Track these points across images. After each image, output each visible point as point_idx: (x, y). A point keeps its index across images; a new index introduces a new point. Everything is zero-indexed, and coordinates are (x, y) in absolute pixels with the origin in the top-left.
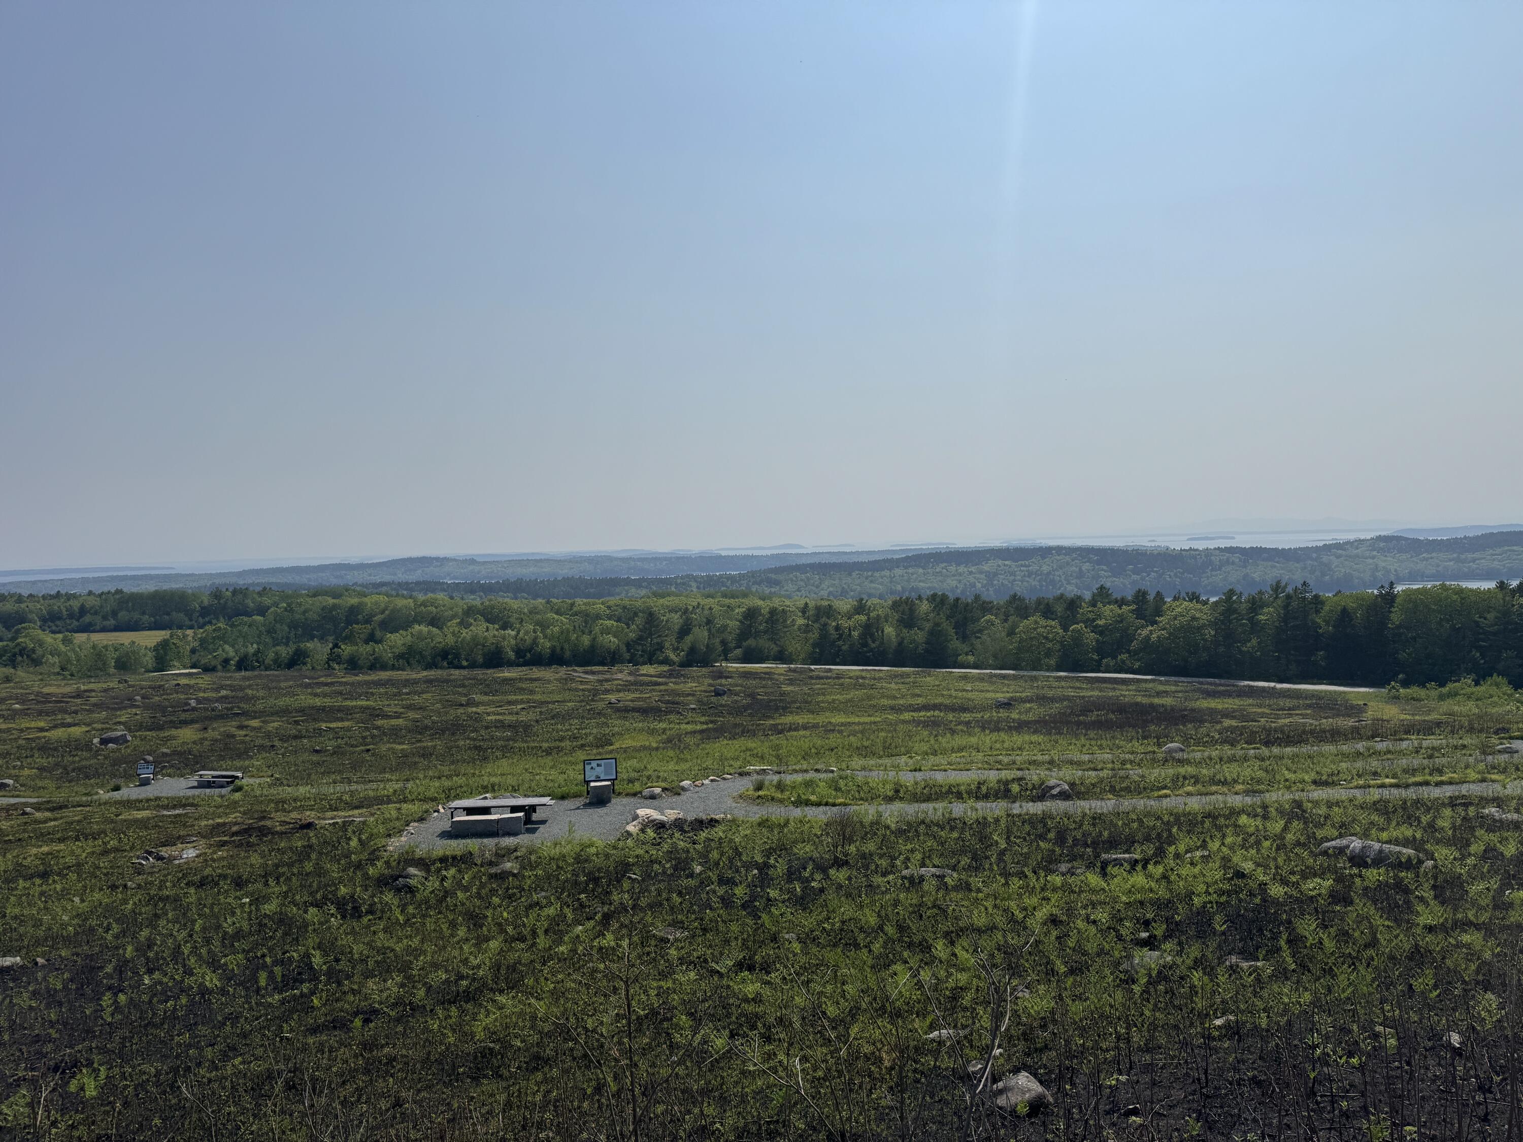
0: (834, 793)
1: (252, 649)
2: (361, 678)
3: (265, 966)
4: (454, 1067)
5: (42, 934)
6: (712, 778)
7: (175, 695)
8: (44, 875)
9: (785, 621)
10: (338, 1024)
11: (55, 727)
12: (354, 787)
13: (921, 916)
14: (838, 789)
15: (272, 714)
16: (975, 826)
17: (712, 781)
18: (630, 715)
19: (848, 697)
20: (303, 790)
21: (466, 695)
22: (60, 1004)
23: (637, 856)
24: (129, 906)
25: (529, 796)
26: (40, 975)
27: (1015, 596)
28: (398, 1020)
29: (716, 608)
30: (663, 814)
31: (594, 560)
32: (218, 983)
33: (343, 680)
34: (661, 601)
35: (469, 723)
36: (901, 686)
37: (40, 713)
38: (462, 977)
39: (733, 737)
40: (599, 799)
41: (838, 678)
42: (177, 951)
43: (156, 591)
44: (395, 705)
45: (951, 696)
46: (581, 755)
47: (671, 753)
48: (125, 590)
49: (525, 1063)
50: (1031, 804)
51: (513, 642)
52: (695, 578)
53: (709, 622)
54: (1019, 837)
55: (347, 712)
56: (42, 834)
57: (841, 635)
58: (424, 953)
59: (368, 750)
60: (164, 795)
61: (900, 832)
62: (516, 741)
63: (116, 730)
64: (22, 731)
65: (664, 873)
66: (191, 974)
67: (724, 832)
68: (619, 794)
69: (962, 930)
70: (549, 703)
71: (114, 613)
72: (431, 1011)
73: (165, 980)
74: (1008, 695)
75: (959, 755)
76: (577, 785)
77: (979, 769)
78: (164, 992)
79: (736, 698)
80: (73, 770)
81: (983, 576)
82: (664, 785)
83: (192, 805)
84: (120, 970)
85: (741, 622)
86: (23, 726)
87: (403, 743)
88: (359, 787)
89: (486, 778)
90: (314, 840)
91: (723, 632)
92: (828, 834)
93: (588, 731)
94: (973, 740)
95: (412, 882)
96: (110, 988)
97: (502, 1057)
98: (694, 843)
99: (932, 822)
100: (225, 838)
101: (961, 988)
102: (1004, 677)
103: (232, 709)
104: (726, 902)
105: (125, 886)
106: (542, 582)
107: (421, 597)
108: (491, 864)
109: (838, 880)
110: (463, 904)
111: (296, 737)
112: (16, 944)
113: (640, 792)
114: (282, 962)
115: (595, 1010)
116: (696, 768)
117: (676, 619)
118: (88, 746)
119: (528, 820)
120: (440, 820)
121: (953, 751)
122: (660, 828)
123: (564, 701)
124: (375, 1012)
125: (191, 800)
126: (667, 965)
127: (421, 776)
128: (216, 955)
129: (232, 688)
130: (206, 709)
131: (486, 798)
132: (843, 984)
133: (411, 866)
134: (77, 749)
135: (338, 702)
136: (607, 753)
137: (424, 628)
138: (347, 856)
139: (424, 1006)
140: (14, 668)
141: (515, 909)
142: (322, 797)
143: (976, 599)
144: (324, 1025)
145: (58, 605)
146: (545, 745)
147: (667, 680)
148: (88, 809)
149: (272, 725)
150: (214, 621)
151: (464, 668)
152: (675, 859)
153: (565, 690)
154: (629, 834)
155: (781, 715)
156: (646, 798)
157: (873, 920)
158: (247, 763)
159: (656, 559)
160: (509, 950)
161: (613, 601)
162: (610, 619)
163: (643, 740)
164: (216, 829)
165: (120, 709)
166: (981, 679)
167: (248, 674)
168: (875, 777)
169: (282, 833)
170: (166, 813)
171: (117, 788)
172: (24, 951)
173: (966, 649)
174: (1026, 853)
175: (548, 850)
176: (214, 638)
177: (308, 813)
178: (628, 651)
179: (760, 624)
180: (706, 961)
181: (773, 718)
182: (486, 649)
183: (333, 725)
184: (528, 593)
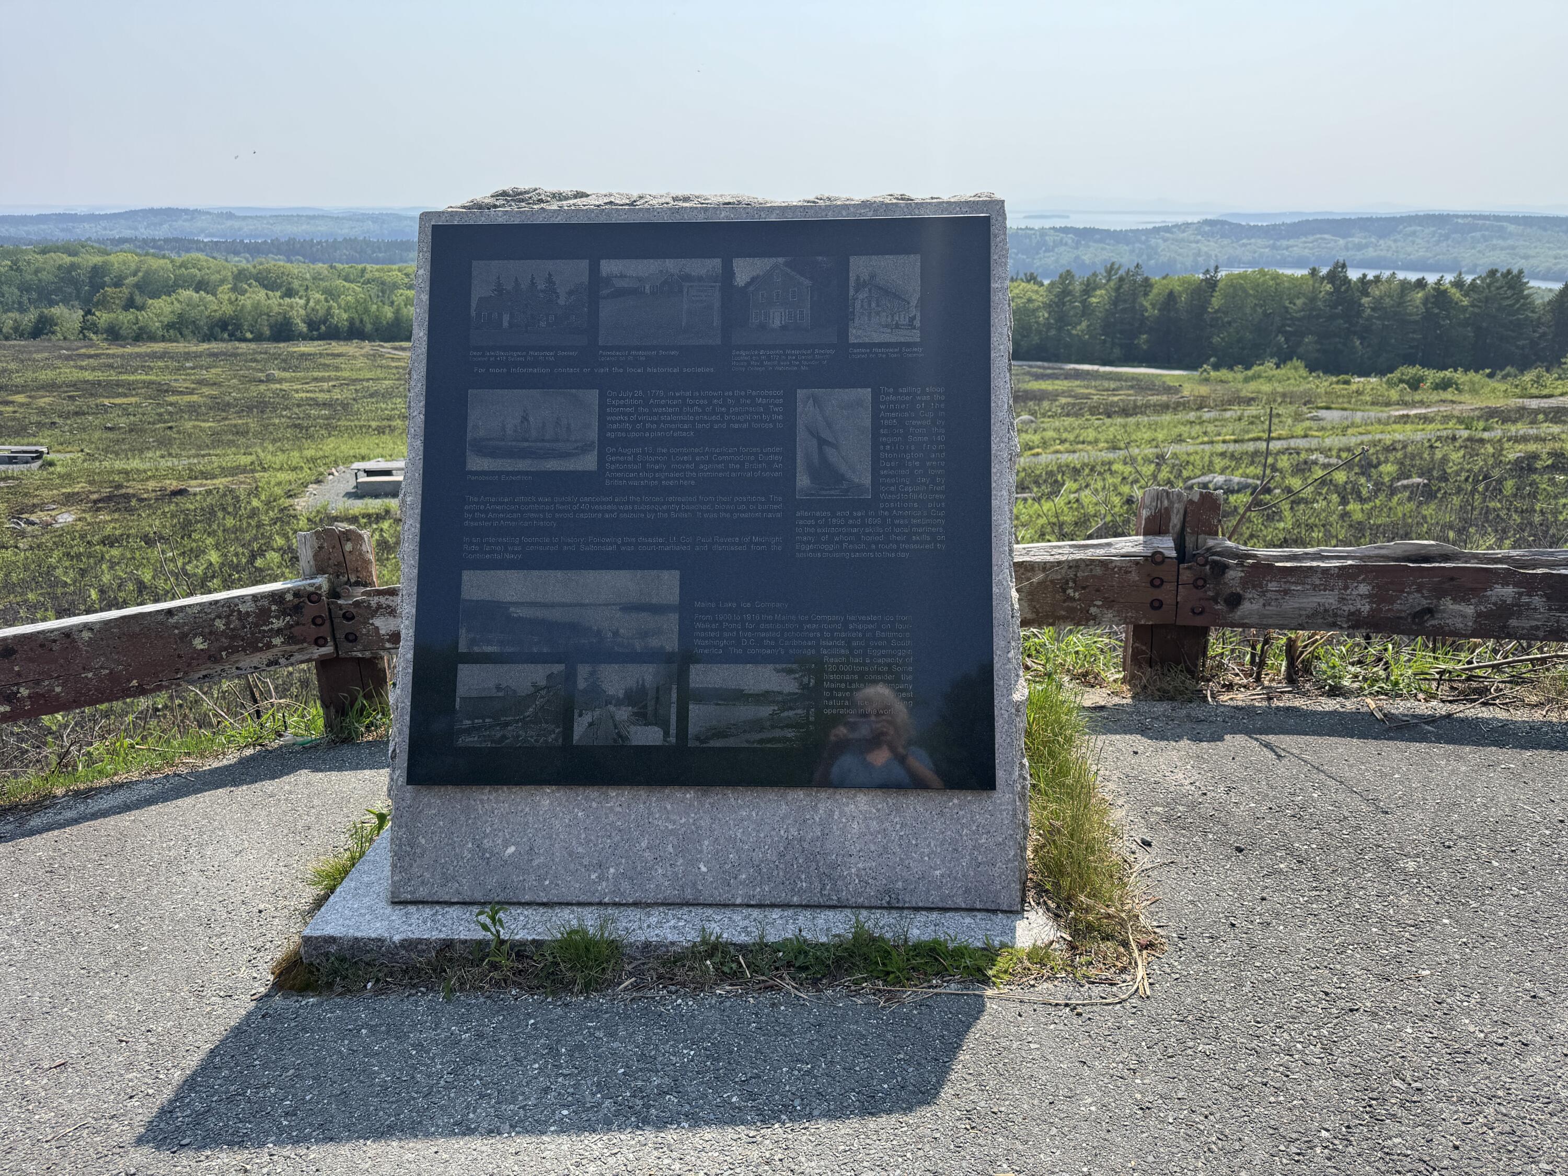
2: (129, 350)
15: (36, 389)
21: (262, 371)
31: (377, 218)
33: (109, 351)
35: (277, 400)
44: (183, 380)
51: (302, 312)
55: (130, 388)
59: (171, 428)
62: (338, 420)
70: (363, 380)
87: (208, 421)
106: (319, 243)
107: (176, 257)
111: (77, 414)
131: (383, 461)
135: (113, 376)
137: (187, 294)
142: (165, 469)
146: (374, 424)
149: (43, 400)
151: (245, 340)
153: (375, 366)
158: (41, 438)
164: (71, 498)
177: (167, 482)
182: (272, 320)
183: (118, 401)
184: (304, 256)
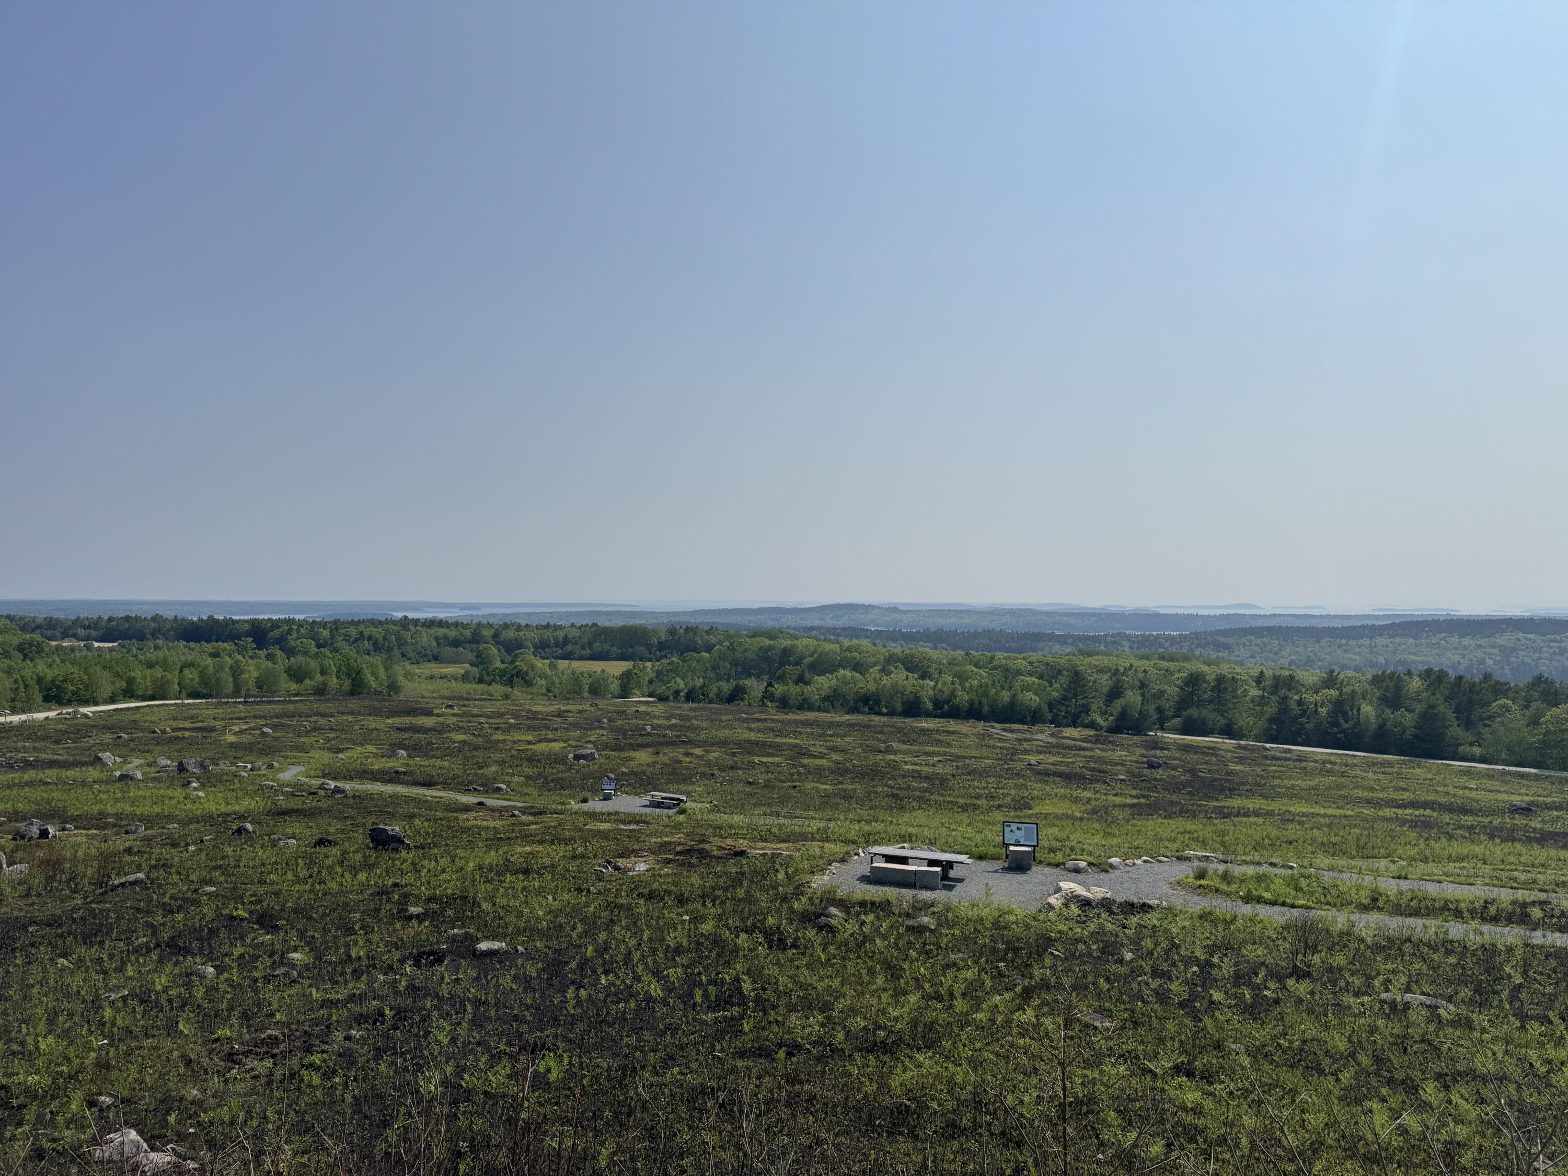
0: (1293, 893)
1: (699, 682)
2: (791, 717)
3: (700, 984)
4: (871, 1118)
5: (523, 925)
6: (1144, 858)
7: (634, 721)
8: (526, 872)
9: (1235, 690)
10: (763, 1052)
11: (540, 741)
12: (782, 821)
13: (1406, 1049)
14: (1298, 889)
15: (713, 744)
16: (1480, 953)
17: (1145, 861)
18: (1050, 779)
19: (1312, 783)
20: (737, 819)
21: (884, 742)
22: (534, 990)
23: (1060, 932)
24: (591, 909)
25: (946, 852)
26: (520, 962)
27: (1540, 677)
28: (818, 1059)
29: (1152, 671)
30: (1088, 890)
32: (660, 993)
33: (775, 717)
34: (1088, 660)
35: (887, 770)
36: (1381, 776)
37: (529, 728)
38: (879, 1028)
39: (1169, 816)
40: (1019, 865)
41: (1300, 761)
42: (628, 957)
43: (624, 626)
44: (820, 745)
45: (1447, 793)
46: (998, 816)
47: (1097, 826)
48: (599, 624)
49: (942, 1128)
50: (1558, 935)
51: (931, 692)
52: (1128, 638)
53: (1143, 686)
54: (1541, 973)
55: (777, 749)
56: (526, 836)
57: (1305, 712)
58: (844, 996)
59: (795, 787)
60: (622, 810)
61: (1377, 948)
62: (932, 794)
63: (586, 748)
64: (514, 742)
65: (1090, 955)
66: (639, 981)
67: (1158, 920)
68: (1040, 862)
69: (1459, 1074)
70: (967, 758)
71: (590, 644)
72: (850, 1056)
73: (618, 983)
74: (1527, 799)
75: (1457, 865)
76: (994, 847)
77: (1486, 884)
78: (616, 994)
79: (1172, 772)
80: (552, 781)
81: (1496, 651)
82: (1090, 859)
83: (645, 822)
84: (581, 967)
85: (1181, 688)
86: (516, 738)
87: (826, 783)
88: (787, 822)
89: (903, 827)
90: (746, 868)
91: (1159, 698)
92: (1285, 938)
93: (1006, 791)
94: (1478, 849)
95: (834, 922)
96: (573, 983)
97: (918, 1117)
98: (1124, 927)
99: (1421, 941)
100: (671, 857)
101: (1459, 1144)
102: (1522, 776)
103: (680, 736)
104: (1162, 996)
105: (588, 890)
106: (962, 633)
107: (846, 643)
108: (908, 915)
109: (1297, 993)
110: (881, 953)
111: (732, 768)
112: (502, 931)
113: (1064, 864)
114: (714, 982)
115: (1014, 1086)
116: (1126, 845)
117: (1105, 681)
118: (563, 760)
119: (945, 877)
120: (860, 864)
121: (1449, 858)
122: (1085, 905)
123: (981, 758)
124: (798, 1047)
125: (643, 818)
126: (1093, 1053)
127: (842, 817)
128: (660, 966)
129: (681, 717)
130: (659, 735)
131: (903, 848)
132: (1303, 1111)
133: (832, 906)
134: (555, 762)
135: (770, 738)
136: (1025, 817)
137: (848, 673)
138: (775, 888)
139: (843, 1050)
140: (512, 687)
141: (932, 966)
142: (752, 828)
143: (1485, 678)
144: (751, 1051)
145: (548, 634)
146: (961, 801)
147: (1093, 746)
148: (562, 816)
149: (713, 754)
150: (669, 656)
151: (880, 714)
152: (1102, 941)
153: (981, 745)
154: (1051, 907)
155: (1227, 797)
156: (1069, 870)
157: (1342, 1045)
158: (690, 788)
159: (1083, 614)
160: (926, 1008)
161: (1035, 657)
162: (1031, 675)
163: (1063, 808)
164: (664, 847)
165: (591, 729)
166: (1490, 776)
167: (695, 705)
168: (1347, 881)
169: (719, 858)
170: (622, 827)
171: (585, 801)
172: (508, 939)
173: (1471, 738)
174: (1550, 994)
175: (965, 911)
176: (668, 671)
177: (741, 841)
178: (1051, 711)
179: (1205, 692)
180: (1137, 1057)
181: (1217, 799)
182: (905, 698)
183: (765, 760)
184: (948, 644)
